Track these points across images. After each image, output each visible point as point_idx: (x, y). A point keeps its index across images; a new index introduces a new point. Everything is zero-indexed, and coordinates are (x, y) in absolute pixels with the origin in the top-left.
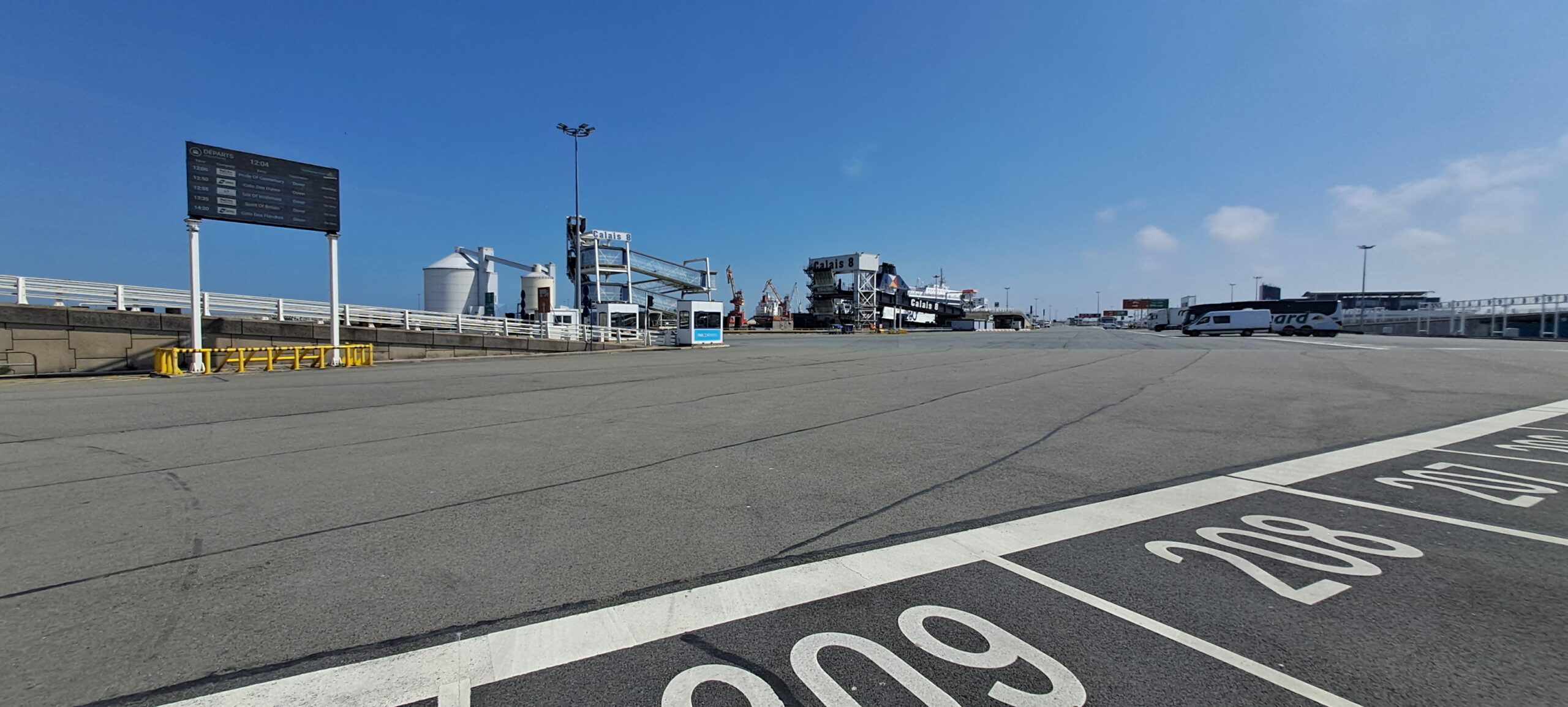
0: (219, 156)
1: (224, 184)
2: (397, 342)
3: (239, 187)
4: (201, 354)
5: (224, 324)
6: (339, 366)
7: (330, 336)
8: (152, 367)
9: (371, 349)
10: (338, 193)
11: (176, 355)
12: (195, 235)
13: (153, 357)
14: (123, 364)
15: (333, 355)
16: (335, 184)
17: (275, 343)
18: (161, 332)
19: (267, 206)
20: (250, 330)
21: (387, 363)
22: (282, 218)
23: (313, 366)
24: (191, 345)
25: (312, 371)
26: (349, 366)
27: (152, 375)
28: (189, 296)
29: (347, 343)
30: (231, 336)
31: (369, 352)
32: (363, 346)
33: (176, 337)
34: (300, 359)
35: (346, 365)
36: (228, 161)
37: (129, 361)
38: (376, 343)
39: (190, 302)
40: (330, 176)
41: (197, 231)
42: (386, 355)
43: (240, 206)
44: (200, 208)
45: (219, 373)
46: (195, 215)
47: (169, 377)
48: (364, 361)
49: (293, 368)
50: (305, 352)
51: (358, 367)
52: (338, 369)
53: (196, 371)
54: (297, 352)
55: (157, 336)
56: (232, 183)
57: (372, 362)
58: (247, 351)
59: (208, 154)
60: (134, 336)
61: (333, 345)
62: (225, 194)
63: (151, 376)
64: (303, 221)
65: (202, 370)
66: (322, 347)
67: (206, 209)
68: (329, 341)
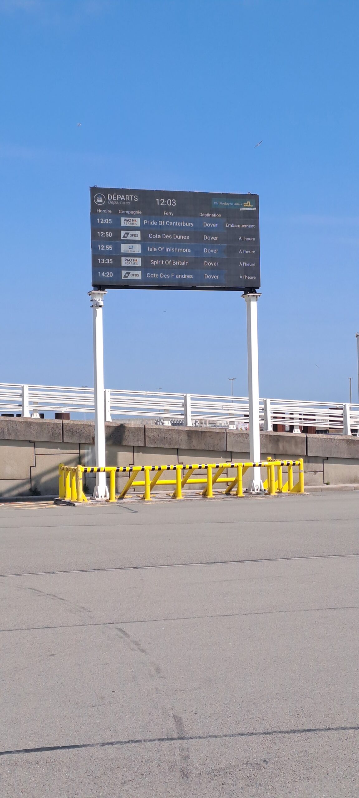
0: (123, 200)
1: (129, 238)
2: (335, 456)
3: (144, 242)
4: (104, 474)
5: (126, 433)
6: (261, 492)
7: (249, 448)
8: (56, 491)
9: (302, 468)
10: (257, 230)
11: (81, 475)
12: (99, 311)
13: (57, 479)
14: (27, 487)
15: (252, 478)
16: (253, 217)
17: (182, 458)
18: (64, 445)
19: (174, 263)
20: (154, 440)
21: (321, 490)
22: (192, 277)
23: (228, 493)
24: (94, 462)
25: (229, 500)
26: (274, 493)
27: (57, 502)
28: (93, 396)
29: (270, 458)
30: (134, 449)
31: (299, 472)
32: (291, 462)
33: (78, 451)
34: (214, 482)
35: (269, 492)
36: (133, 206)
37: (33, 483)
38: (308, 459)
39: (93, 404)
40: (248, 207)
41: (100, 306)
42: (319, 476)
43: (146, 267)
44: (103, 274)
45: (124, 500)
46: (100, 286)
47: (74, 505)
48: (292, 487)
49: (205, 495)
50: (219, 471)
51: (286, 496)
52: (260, 498)
53: (100, 498)
54: (210, 471)
55: (59, 451)
56: (136, 236)
57: (303, 487)
58: (153, 469)
59: (112, 200)
60: (39, 450)
61: (253, 461)
62: (130, 251)
63: (55, 503)
64: (215, 277)
65: (105, 496)
66: (239, 463)
67: (110, 275)
68: (246, 455)
